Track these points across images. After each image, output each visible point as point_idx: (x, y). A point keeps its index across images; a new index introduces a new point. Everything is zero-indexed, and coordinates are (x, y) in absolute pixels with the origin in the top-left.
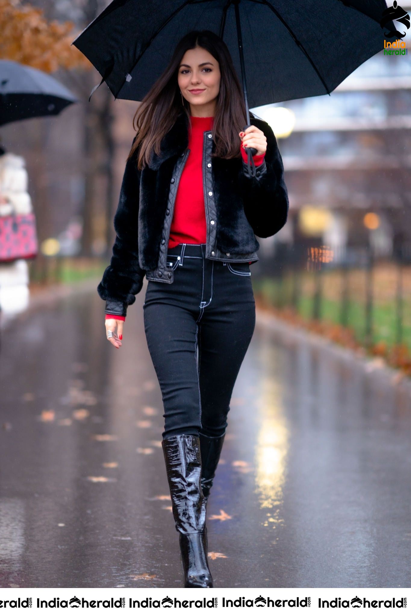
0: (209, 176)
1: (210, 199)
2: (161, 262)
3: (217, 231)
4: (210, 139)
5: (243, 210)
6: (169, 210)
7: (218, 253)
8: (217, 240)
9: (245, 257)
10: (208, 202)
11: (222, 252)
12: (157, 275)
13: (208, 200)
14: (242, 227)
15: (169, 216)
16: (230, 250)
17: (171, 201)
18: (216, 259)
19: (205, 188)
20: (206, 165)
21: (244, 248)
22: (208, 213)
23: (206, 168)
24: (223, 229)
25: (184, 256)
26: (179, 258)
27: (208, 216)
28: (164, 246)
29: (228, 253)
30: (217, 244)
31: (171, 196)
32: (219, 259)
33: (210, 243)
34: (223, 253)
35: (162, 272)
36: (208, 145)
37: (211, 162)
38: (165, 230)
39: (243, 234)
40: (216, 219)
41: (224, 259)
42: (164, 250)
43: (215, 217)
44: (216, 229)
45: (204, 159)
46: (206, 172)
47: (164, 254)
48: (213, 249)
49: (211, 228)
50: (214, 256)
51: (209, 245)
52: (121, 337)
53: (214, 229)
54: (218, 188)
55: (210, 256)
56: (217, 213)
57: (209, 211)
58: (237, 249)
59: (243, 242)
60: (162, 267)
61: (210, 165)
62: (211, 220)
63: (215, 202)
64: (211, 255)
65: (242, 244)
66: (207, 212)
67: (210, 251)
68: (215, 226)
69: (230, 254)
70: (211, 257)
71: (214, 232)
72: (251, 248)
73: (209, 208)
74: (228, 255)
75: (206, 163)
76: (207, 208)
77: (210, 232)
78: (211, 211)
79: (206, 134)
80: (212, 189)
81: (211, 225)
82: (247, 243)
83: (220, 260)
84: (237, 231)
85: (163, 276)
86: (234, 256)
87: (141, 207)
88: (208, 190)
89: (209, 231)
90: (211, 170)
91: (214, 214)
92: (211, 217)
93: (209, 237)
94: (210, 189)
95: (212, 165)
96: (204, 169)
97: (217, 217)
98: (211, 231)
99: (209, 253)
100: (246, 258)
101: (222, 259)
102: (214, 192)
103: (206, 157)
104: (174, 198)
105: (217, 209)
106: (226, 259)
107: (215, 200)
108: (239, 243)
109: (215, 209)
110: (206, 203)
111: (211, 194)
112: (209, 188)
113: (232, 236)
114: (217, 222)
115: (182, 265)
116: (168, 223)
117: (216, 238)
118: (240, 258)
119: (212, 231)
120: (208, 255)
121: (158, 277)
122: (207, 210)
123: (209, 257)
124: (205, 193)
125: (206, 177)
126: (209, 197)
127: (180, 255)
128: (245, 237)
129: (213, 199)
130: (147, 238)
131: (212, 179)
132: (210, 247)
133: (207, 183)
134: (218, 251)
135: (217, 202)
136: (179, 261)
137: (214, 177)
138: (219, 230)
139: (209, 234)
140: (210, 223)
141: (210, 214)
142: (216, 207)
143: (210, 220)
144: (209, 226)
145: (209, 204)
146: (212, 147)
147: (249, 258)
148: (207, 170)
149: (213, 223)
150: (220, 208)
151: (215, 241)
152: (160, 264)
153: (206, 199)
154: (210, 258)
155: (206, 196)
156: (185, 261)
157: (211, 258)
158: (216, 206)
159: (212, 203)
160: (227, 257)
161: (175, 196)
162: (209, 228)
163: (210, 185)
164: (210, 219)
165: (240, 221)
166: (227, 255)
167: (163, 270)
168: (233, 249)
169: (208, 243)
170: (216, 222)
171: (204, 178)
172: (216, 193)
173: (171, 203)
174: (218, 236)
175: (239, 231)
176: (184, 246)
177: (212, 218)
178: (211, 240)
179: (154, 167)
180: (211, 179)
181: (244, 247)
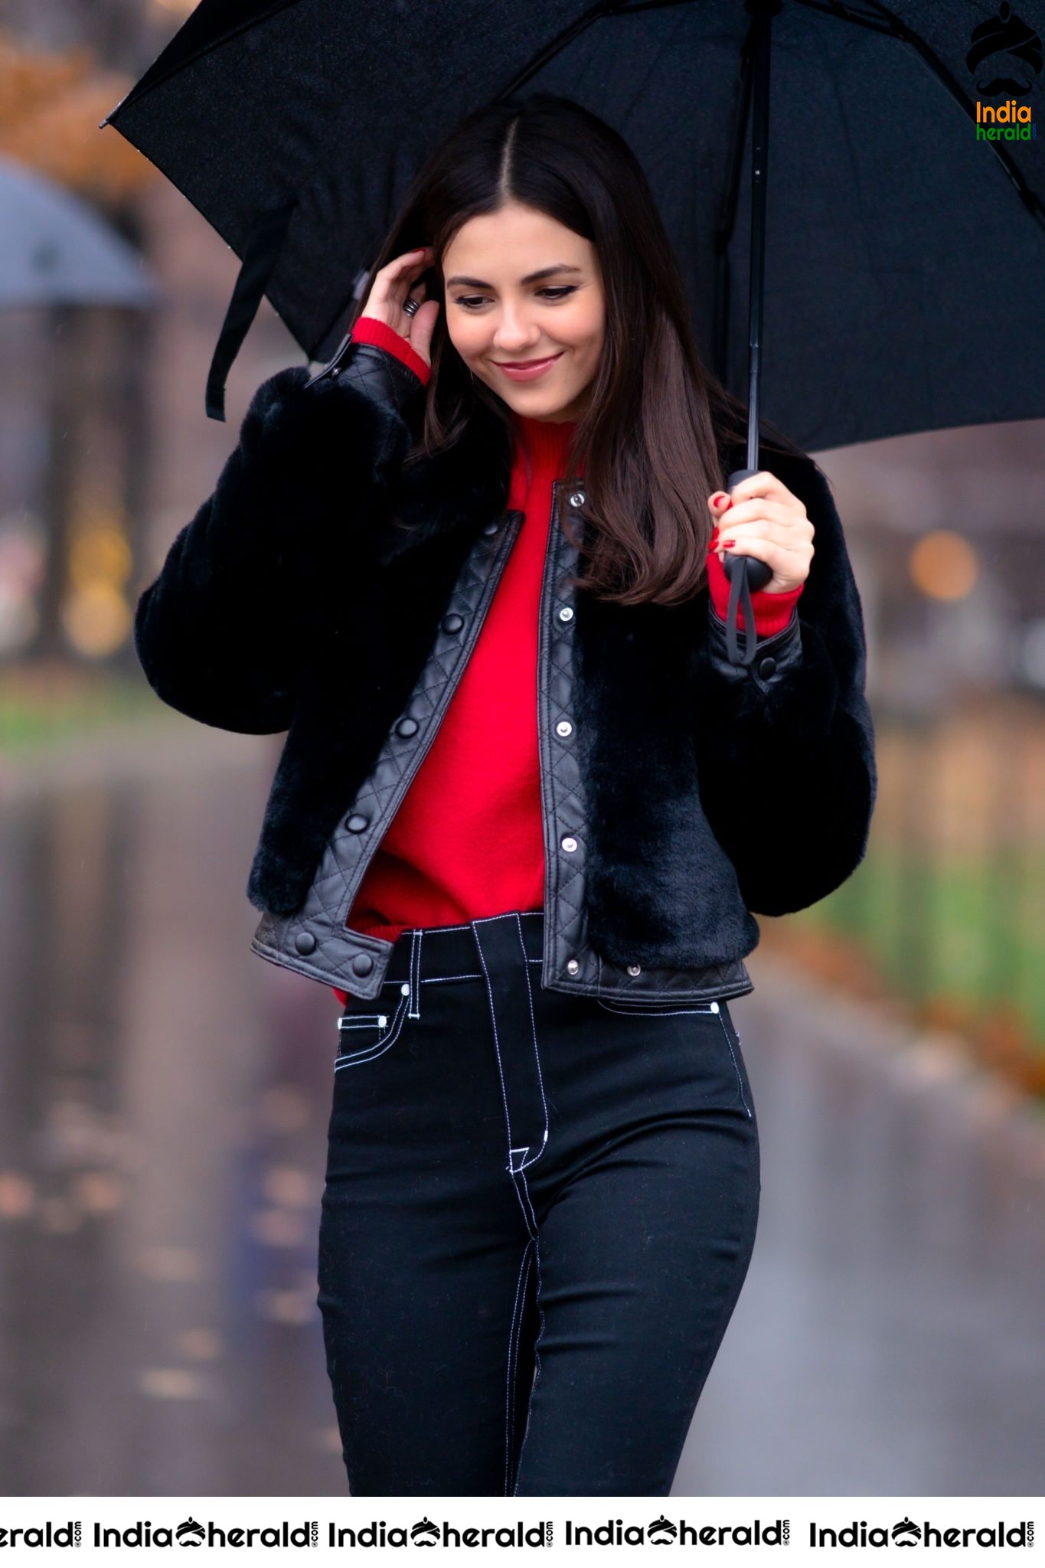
0: (565, 656)
1: (564, 752)
3: (587, 878)
7: (595, 966)
8: (590, 917)
9: (701, 982)
10: (555, 762)
11: (607, 961)
13: (554, 751)
14: (690, 864)
16: (643, 955)
18: (586, 991)
19: (542, 708)
20: (555, 613)
21: (698, 947)
22: (554, 807)
23: (555, 622)
24: (612, 869)
25: (422, 978)
26: (406, 990)
27: (551, 819)
29: (634, 965)
30: (589, 930)
32: (599, 988)
33: (559, 928)
34: (616, 966)
37: (572, 605)
39: (695, 892)
40: (584, 830)
41: (618, 990)
43: (578, 823)
44: (585, 870)
45: (549, 589)
46: (554, 637)
48: (573, 949)
49: (564, 865)
50: (578, 978)
51: (556, 935)
53: (575, 870)
54: (593, 709)
55: (561, 979)
56: (587, 807)
57: (557, 797)
58: (667, 951)
59: (694, 922)
61: (567, 614)
62: (565, 836)
63: (582, 765)
64: (565, 976)
65: (689, 932)
66: (547, 802)
67: (560, 960)
68: (583, 858)
69: (644, 970)
70: (563, 984)
71: (578, 883)
72: (726, 946)
73: (558, 788)
74: (635, 972)
75: (556, 603)
76: (548, 786)
77: (557, 883)
78: (565, 797)
80: (570, 711)
81: (565, 857)
82: (711, 928)
83: (603, 993)
84: (666, 878)
86: (659, 975)
88: (554, 715)
89: (553, 880)
90: (570, 633)
91: (575, 812)
92: (563, 822)
93: (556, 901)
94: (564, 712)
95: (575, 615)
96: (547, 627)
97: (587, 822)
98: (561, 880)
99: (554, 965)
100: (708, 986)
101: (611, 990)
102: (578, 721)
103: (557, 582)
105: (587, 792)
106: (624, 992)
107: (580, 752)
108: (675, 926)
109: (581, 789)
110: (548, 768)
111: (565, 729)
112: (558, 707)
113: (647, 899)
114: (586, 842)
115: (417, 1016)
117: (586, 905)
118: (683, 986)
119: (569, 877)
120: (555, 976)
122: (550, 794)
123: (556, 982)
124: (544, 727)
125: (551, 661)
126: (559, 743)
127: (407, 978)
128: (703, 904)
129: (577, 748)
131: (576, 670)
132: (562, 943)
133: (554, 684)
134: (592, 956)
135: (587, 761)
136: (405, 998)
137: (582, 658)
138: (596, 873)
139: (556, 891)
140: (559, 847)
141: (559, 811)
142: (584, 784)
143: (559, 836)
144: (553, 860)
145: (556, 773)
147: (717, 985)
148: (557, 629)
149: (570, 845)
150: (600, 784)
151: (579, 917)
153: (547, 750)
154: (558, 986)
155: (545, 737)
156: (426, 998)
157: (565, 988)
158: (585, 780)
159: (569, 769)
160: (628, 982)
162: (554, 867)
163: (563, 696)
164: (562, 829)
165: (681, 837)
166: (632, 974)
168: (652, 951)
169: (554, 927)
170: (583, 844)
171: (544, 662)
172: (586, 728)
174: (592, 898)
175: (678, 878)
177: (567, 825)
178: (565, 912)
180: (571, 670)
181: (696, 942)
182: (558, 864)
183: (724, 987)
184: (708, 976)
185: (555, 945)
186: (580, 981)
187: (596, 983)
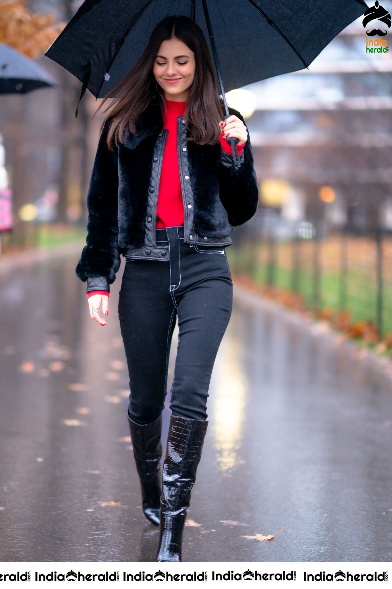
0: (185, 160)
1: (187, 183)
2: (148, 240)
3: (194, 215)
4: (183, 124)
6: (153, 187)
7: (196, 236)
8: (195, 224)
9: (221, 241)
10: (185, 186)
11: (199, 236)
13: (185, 184)
14: (219, 211)
15: (154, 194)
16: (208, 234)
17: (155, 178)
18: (195, 243)
19: (181, 172)
20: (181, 149)
21: (221, 232)
23: (182, 152)
24: (201, 212)
27: (185, 200)
28: (150, 223)
29: (205, 237)
30: (195, 228)
32: (197, 242)
33: (188, 227)
34: (201, 237)
35: (151, 250)
36: (182, 130)
37: (186, 147)
38: (151, 208)
39: (220, 218)
40: (193, 203)
42: (151, 228)
43: (192, 201)
44: (193, 213)
45: (179, 143)
46: (182, 156)
47: (152, 232)
48: (191, 233)
49: (189, 212)
50: (192, 240)
51: (187, 229)
52: (106, 313)
53: (191, 213)
54: (195, 172)
55: (189, 240)
56: (193, 197)
57: (186, 195)
58: (214, 233)
59: (220, 225)
60: (150, 244)
61: (185, 149)
62: (189, 204)
63: (192, 186)
64: (189, 239)
65: (219, 228)
66: (183, 195)
67: (188, 235)
68: (193, 210)
69: (207, 238)
70: (189, 241)
71: (192, 217)
72: (228, 232)
73: (186, 192)
74: (205, 238)
75: (182, 147)
77: (187, 216)
78: (188, 195)
79: (180, 119)
80: (188, 173)
81: (189, 209)
82: (224, 227)
83: (198, 243)
84: (214, 214)
85: (152, 254)
86: (211, 239)
88: (184, 174)
89: (186, 215)
90: (186, 154)
91: (191, 198)
93: (187, 221)
94: (187, 173)
95: (187, 149)
96: (179, 154)
97: (194, 201)
98: (188, 215)
99: (187, 236)
100: (223, 242)
101: (200, 243)
102: (190, 176)
103: (181, 142)
105: (194, 193)
106: (203, 243)
107: (191, 184)
108: (216, 226)
109: (192, 193)
110: (183, 187)
111: (187, 178)
112: (185, 172)
113: (209, 220)
114: (194, 206)
116: (154, 201)
117: (194, 221)
118: (217, 242)
119: (190, 215)
120: (187, 239)
121: (146, 255)
123: (187, 241)
124: (182, 177)
125: (181, 161)
126: (186, 181)
128: (222, 221)
131: (189, 163)
132: (188, 231)
133: (183, 166)
134: (196, 234)
135: (194, 186)
137: (191, 160)
138: (197, 214)
139: (187, 218)
140: (187, 207)
141: (187, 198)
142: (193, 191)
144: (186, 210)
145: (185, 188)
146: (186, 132)
147: (225, 242)
148: (183, 154)
149: (190, 206)
150: (197, 192)
151: (192, 224)
152: (147, 242)
153: (183, 183)
155: (182, 179)
158: (193, 190)
159: (189, 187)
160: (204, 241)
161: (159, 175)
163: (186, 169)
164: (188, 203)
165: (217, 204)
166: (205, 239)
167: (152, 248)
168: (210, 233)
169: (186, 227)
171: (180, 162)
172: (192, 177)
173: (156, 181)
174: (196, 220)
175: (216, 215)
177: (189, 201)
178: (189, 224)
179: (131, 146)
180: (187, 163)
181: (221, 230)
182: (187, 211)
183: (226, 243)
184: (223, 240)
185: (187, 231)
186: (193, 241)
187: (196, 241)
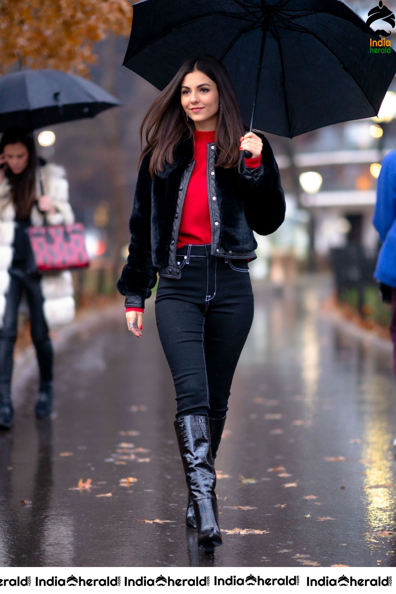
0: (213, 182)
2: (171, 261)
3: (220, 231)
4: (212, 150)
5: (244, 213)
6: (177, 214)
7: (223, 251)
8: (221, 239)
11: (225, 249)
12: (168, 271)
13: (212, 203)
14: (243, 227)
15: (178, 219)
16: (233, 248)
17: (179, 206)
18: (220, 256)
19: (209, 193)
20: (210, 173)
22: (213, 216)
23: (210, 175)
24: (226, 229)
25: (190, 255)
26: (186, 257)
27: (212, 218)
28: (173, 246)
29: (230, 250)
30: (221, 242)
31: (179, 201)
32: (223, 255)
33: (215, 242)
34: (227, 250)
35: (172, 269)
36: (211, 155)
37: (214, 171)
38: (174, 232)
39: (244, 234)
40: (220, 220)
41: (227, 256)
42: (173, 250)
43: (218, 219)
44: (220, 229)
45: (208, 168)
46: (210, 179)
47: (174, 253)
48: (218, 247)
49: (215, 228)
50: (219, 253)
51: (214, 243)
52: (141, 327)
53: (218, 229)
54: (220, 193)
55: (215, 253)
56: (220, 215)
57: (213, 213)
58: (238, 247)
59: (243, 241)
60: (172, 264)
61: (213, 173)
62: (215, 222)
63: (219, 206)
64: (216, 252)
65: (242, 243)
66: (211, 214)
68: (219, 226)
69: (232, 251)
70: (216, 254)
71: (218, 233)
72: (250, 247)
73: (213, 211)
74: (230, 252)
75: (210, 171)
76: (211, 211)
77: (214, 232)
78: (215, 213)
79: (209, 146)
80: (215, 194)
81: (215, 226)
82: (247, 243)
83: (224, 256)
84: (238, 231)
85: (173, 272)
86: (236, 253)
87: (153, 212)
88: (212, 195)
89: (213, 231)
90: (214, 177)
91: (217, 216)
92: (215, 219)
93: (214, 236)
94: (214, 194)
95: (215, 173)
96: (208, 177)
97: (220, 218)
98: (215, 231)
99: (214, 250)
102: (217, 196)
103: (210, 166)
104: (182, 204)
105: (220, 212)
106: (229, 256)
107: (218, 204)
108: (239, 241)
109: (219, 211)
110: (211, 207)
111: (214, 198)
112: (212, 193)
113: (234, 235)
115: (188, 263)
116: (177, 226)
117: (220, 237)
118: (242, 255)
119: (216, 231)
120: (214, 252)
121: (169, 273)
122: (211, 212)
123: (214, 254)
124: (210, 198)
125: (209, 183)
126: (213, 202)
127: (186, 255)
128: (245, 236)
129: (217, 203)
130: (159, 239)
132: (215, 245)
133: (211, 189)
134: (222, 248)
135: (220, 205)
136: (185, 259)
137: (217, 183)
138: (223, 230)
140: (214, 224)
141: (214, 216)
144: (213, 227)
145: (212, 208)
146: (214, 157)
147: (247, 256)
148: (211, 177)
149: (217, 224)
150: (223, 210)
151: (219, 240)
152: (170, 262)
153: (210, 203)
154: (215, 255)
155: (210, 200)
156: (191, 260)
157: (216, 255)
158: (219, 209)
159: (216, 206)
160: (229, 254)
161: (183, 201)
162: (213, 228)
163: (213, 190)
164: (215, 220)
165: (240, 222)
167: (173, 267)
168: (235, 247)
169: (213, 242)
170: (219, 223)
171: (208, 184)
172: (219, 198)
173: (180, 208)
174: (221, 235)
175: (241, 230)
176: (190, 246)
178: (216, 238)
179: (163, 176)
180: (214, 185)
181: (244, 245)
183: (249, 256)
184: (247, 253)
186: (219, 254)
187: (222, 254)
